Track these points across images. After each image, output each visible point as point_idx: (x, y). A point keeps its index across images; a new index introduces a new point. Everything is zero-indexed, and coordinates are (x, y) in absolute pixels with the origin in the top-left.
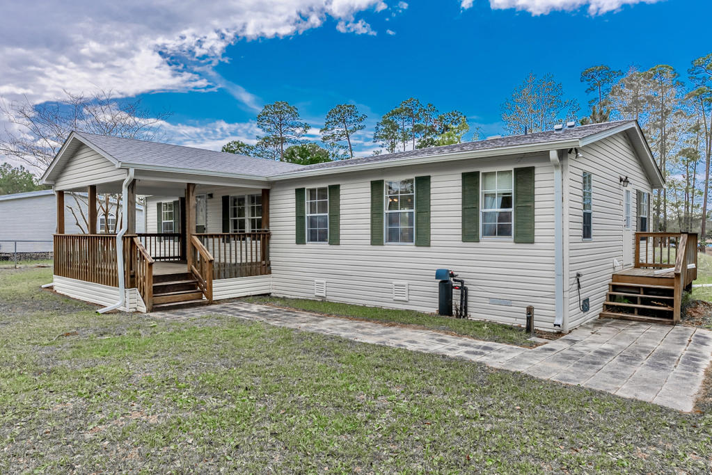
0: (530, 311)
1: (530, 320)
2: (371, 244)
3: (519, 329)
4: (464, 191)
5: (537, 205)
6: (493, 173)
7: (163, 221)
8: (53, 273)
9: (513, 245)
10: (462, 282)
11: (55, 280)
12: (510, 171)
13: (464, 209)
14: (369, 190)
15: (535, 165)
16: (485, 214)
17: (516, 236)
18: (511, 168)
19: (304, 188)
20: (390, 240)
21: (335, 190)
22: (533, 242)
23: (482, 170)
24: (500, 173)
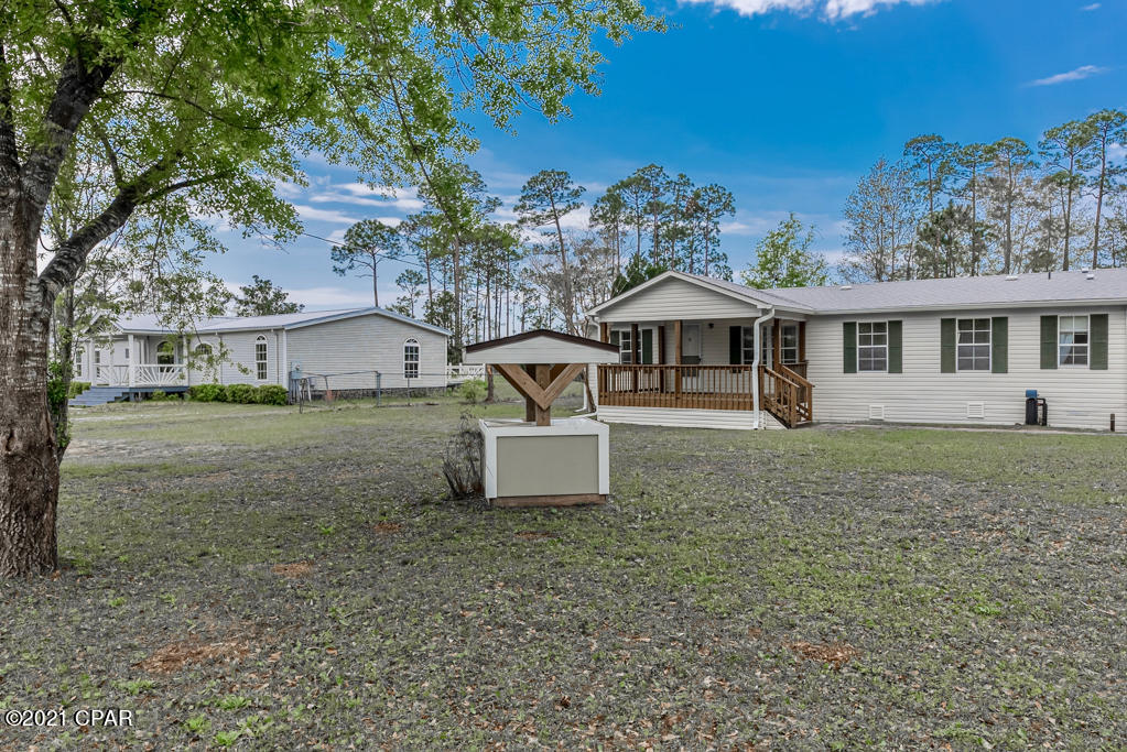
0: (1113, 416)
1: (1113, 424)
3: (1106, 431)
4: (1042, 330)
5: (1109, 342)
6: (1071, 317)
9: (1089, 371)
10: (1044, 400)
12: (1086, 317)
13: (1042, 344)
14: (939, 326)
15: (1108, 313)
16: (1061, 348)
17: (1091, 365)
18: (1088, 314)
19: (856, 323)
22: (1106, 368)
23: (1060, 315)
24: (1076, 317)
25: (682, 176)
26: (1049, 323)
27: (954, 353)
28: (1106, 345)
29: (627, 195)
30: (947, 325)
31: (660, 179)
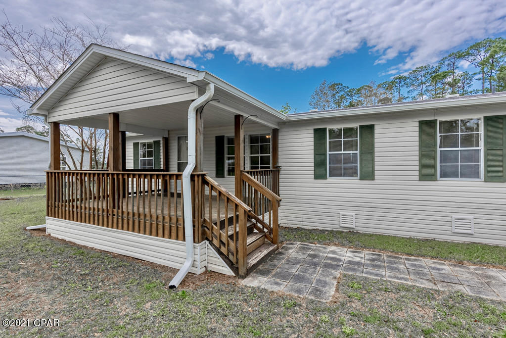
2: (420, 180)
7: (140, 159)
8: (45, 213)
11: (47, 222)
19: (326, 128)
20: (443, 175)
21: (368, 130)
27: (435, 159)
30: (426, 126)
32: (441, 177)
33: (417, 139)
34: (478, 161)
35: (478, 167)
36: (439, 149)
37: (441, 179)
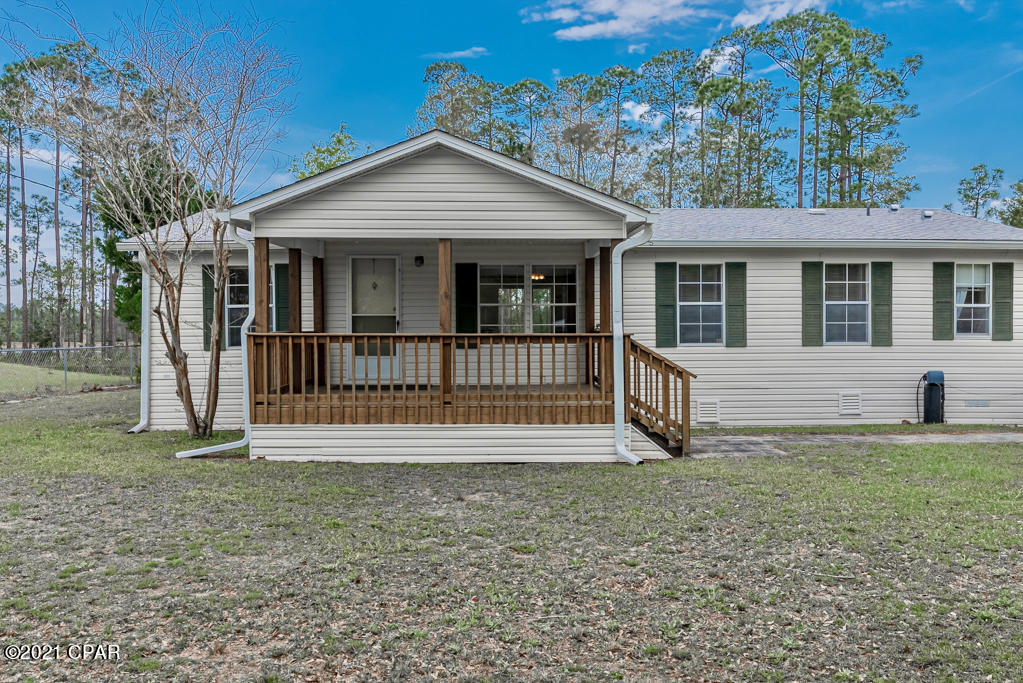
2: (803, 345)
4: (935, 283)
5: (1015, 301)
6: (971, 265)
9: (990, 342)
12: (988, 266)
13: (935, 303)
14: (800, 273)
15: (1014, 261)
16: (959, 309)
17: (994, 334)
18: (989, 262)
19: (675, 263)
20: (829, 339)
21: (737, 271)
22: (1011, 339)
23: (957, 262)
24: (976, 265)
25: (129, 65)
26: (943, 273)
27: (821, 316)
28: (1010, 305)
29: (37, 81)
30: (811, 270)
31: (91, 65)
32: (827, 341)
33: (800, 287)
34: (864, 319)
35: (864, 327)
36: (825, 303)
37: (829, 343)
